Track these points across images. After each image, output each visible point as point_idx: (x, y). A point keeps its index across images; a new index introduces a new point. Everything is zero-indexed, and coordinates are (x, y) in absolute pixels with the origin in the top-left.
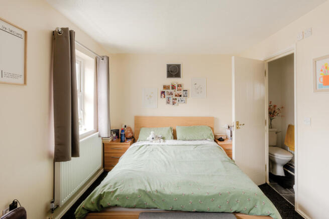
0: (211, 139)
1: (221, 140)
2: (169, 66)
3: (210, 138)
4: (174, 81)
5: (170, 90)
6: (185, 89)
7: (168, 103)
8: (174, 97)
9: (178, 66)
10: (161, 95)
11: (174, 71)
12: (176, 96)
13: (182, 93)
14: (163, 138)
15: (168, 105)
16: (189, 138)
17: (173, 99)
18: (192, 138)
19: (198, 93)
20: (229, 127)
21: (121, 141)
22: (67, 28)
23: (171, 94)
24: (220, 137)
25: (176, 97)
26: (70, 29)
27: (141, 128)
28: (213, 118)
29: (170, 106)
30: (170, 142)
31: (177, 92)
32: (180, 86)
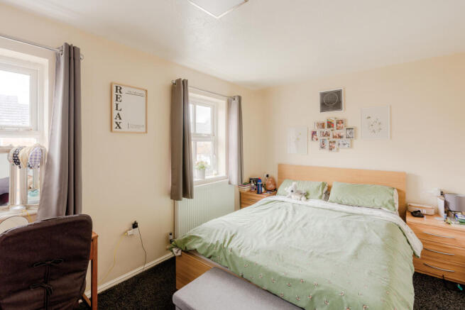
0: (388, 208)
1: (417, 214)
2: (323, 95)
3: (386, 206)
4: (332, 115)
5: (326, 130)
6: (349, 126)
7: (323, 147)
8: (332, 140)
9: (339, 93)
10: (312, 137)
11: (331, 101)
12: (334, 137)
13: (343, 133)
14: (307, 195)
15: (322, 151)
16: (347, 202)
17: (330, 142)
18: (352, 203)
19: (374, 131)
20: (442, 194)
21: (258, 193)
22: (180, 79)
23: (327, 134)
24: (417, 209)
25: (334, 139)
26: (182, 79)
27: (285, 179)
28: (405, 173)
29: (326, 152)
30: (316, 202)
31: (336, 132)
32: (340, 122)
